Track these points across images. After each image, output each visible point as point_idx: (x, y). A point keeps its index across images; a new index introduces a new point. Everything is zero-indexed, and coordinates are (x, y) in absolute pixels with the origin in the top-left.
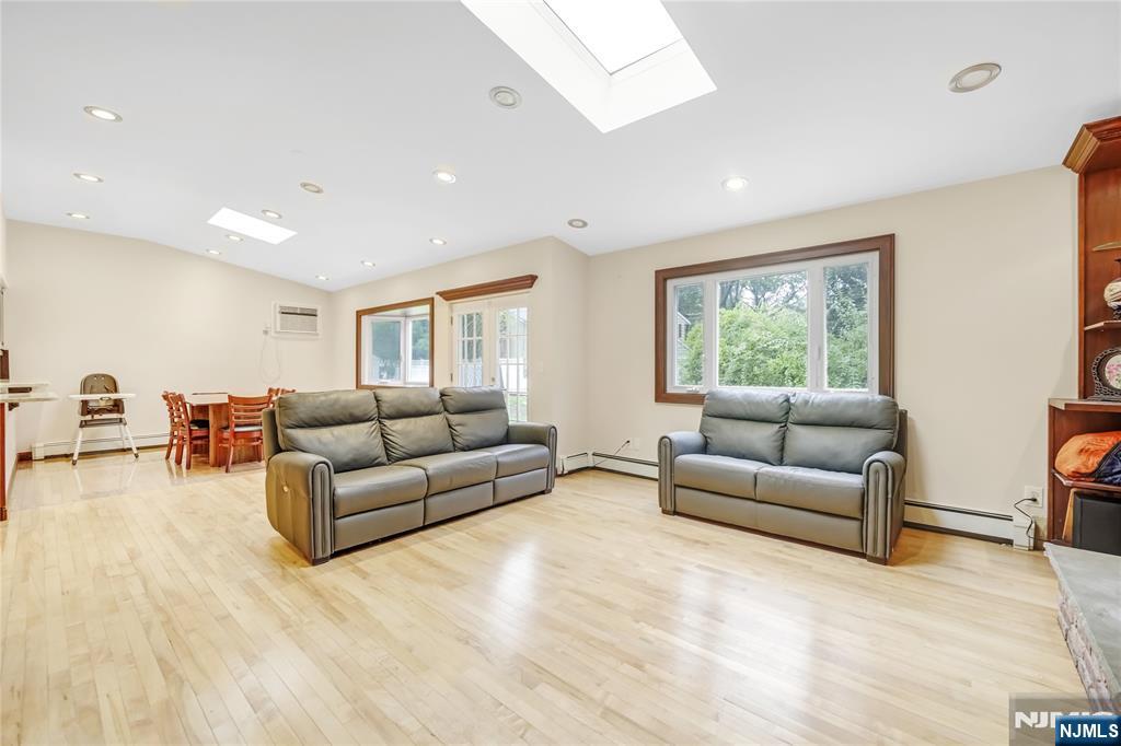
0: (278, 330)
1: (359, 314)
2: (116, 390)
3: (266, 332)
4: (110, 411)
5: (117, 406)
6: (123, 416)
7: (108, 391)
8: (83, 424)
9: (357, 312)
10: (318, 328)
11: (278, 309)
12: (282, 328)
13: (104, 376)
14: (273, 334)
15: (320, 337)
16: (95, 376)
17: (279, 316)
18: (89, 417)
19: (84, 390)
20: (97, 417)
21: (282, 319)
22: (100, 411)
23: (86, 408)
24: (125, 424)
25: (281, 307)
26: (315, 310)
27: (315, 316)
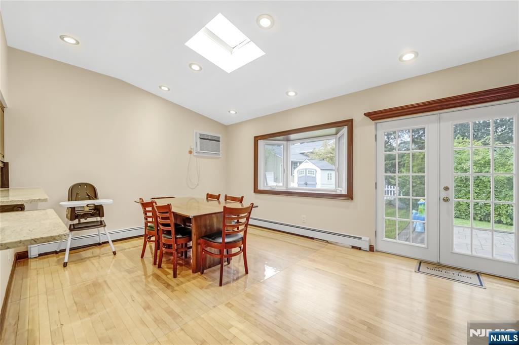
0: (199, 151)
1: (257, 139)
2: (96, 197)
3: (191, 152)
4: (92, 215)
5: (98, 210)
6: (103, 219)
7: (90, 198)
8: (73, 228)
9: (255, 137)
10: (221, 150)
11: (198, 136)
12: (201, 150)
13: (86, 184)
14: (195, 154)
15: (220, 156)
16: (80, 184)
17: (199, 141)
18: (76, 221)
19: (71, 198)
20: (83, 220)
21: (201, 143)
22: (85, 215)
23: (74, 214)
24: (105, 226)
25: (200, 134)
26: (219, 137)
27: (219, 141)
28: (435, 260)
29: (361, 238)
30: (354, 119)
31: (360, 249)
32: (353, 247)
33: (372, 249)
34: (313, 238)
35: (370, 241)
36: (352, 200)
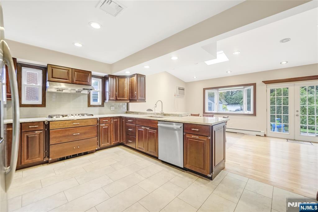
1: (204, 90)
3: (175, 95)
10: (184, 94)
11: (178, 88)
12: (179, 94)
14: (177, 96)
15: (185, 97)
17: (178, 90)
25: (179, 87)
26: (184, 88)
27: (184, 90)
28: (293, 139)
29: (260, 132)
30: (256, 83)
31: (260, 136)
32: (257, 135)
33: (265, 136)
34: (236, 133)
35: (264, 132)
36: (256, 116)
